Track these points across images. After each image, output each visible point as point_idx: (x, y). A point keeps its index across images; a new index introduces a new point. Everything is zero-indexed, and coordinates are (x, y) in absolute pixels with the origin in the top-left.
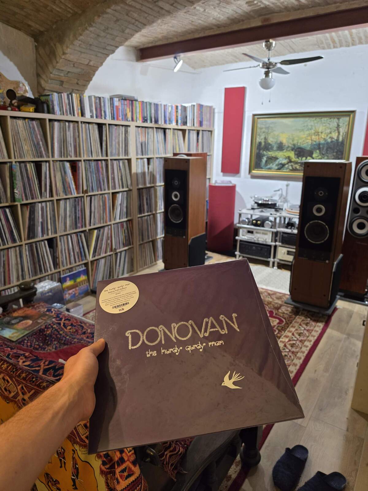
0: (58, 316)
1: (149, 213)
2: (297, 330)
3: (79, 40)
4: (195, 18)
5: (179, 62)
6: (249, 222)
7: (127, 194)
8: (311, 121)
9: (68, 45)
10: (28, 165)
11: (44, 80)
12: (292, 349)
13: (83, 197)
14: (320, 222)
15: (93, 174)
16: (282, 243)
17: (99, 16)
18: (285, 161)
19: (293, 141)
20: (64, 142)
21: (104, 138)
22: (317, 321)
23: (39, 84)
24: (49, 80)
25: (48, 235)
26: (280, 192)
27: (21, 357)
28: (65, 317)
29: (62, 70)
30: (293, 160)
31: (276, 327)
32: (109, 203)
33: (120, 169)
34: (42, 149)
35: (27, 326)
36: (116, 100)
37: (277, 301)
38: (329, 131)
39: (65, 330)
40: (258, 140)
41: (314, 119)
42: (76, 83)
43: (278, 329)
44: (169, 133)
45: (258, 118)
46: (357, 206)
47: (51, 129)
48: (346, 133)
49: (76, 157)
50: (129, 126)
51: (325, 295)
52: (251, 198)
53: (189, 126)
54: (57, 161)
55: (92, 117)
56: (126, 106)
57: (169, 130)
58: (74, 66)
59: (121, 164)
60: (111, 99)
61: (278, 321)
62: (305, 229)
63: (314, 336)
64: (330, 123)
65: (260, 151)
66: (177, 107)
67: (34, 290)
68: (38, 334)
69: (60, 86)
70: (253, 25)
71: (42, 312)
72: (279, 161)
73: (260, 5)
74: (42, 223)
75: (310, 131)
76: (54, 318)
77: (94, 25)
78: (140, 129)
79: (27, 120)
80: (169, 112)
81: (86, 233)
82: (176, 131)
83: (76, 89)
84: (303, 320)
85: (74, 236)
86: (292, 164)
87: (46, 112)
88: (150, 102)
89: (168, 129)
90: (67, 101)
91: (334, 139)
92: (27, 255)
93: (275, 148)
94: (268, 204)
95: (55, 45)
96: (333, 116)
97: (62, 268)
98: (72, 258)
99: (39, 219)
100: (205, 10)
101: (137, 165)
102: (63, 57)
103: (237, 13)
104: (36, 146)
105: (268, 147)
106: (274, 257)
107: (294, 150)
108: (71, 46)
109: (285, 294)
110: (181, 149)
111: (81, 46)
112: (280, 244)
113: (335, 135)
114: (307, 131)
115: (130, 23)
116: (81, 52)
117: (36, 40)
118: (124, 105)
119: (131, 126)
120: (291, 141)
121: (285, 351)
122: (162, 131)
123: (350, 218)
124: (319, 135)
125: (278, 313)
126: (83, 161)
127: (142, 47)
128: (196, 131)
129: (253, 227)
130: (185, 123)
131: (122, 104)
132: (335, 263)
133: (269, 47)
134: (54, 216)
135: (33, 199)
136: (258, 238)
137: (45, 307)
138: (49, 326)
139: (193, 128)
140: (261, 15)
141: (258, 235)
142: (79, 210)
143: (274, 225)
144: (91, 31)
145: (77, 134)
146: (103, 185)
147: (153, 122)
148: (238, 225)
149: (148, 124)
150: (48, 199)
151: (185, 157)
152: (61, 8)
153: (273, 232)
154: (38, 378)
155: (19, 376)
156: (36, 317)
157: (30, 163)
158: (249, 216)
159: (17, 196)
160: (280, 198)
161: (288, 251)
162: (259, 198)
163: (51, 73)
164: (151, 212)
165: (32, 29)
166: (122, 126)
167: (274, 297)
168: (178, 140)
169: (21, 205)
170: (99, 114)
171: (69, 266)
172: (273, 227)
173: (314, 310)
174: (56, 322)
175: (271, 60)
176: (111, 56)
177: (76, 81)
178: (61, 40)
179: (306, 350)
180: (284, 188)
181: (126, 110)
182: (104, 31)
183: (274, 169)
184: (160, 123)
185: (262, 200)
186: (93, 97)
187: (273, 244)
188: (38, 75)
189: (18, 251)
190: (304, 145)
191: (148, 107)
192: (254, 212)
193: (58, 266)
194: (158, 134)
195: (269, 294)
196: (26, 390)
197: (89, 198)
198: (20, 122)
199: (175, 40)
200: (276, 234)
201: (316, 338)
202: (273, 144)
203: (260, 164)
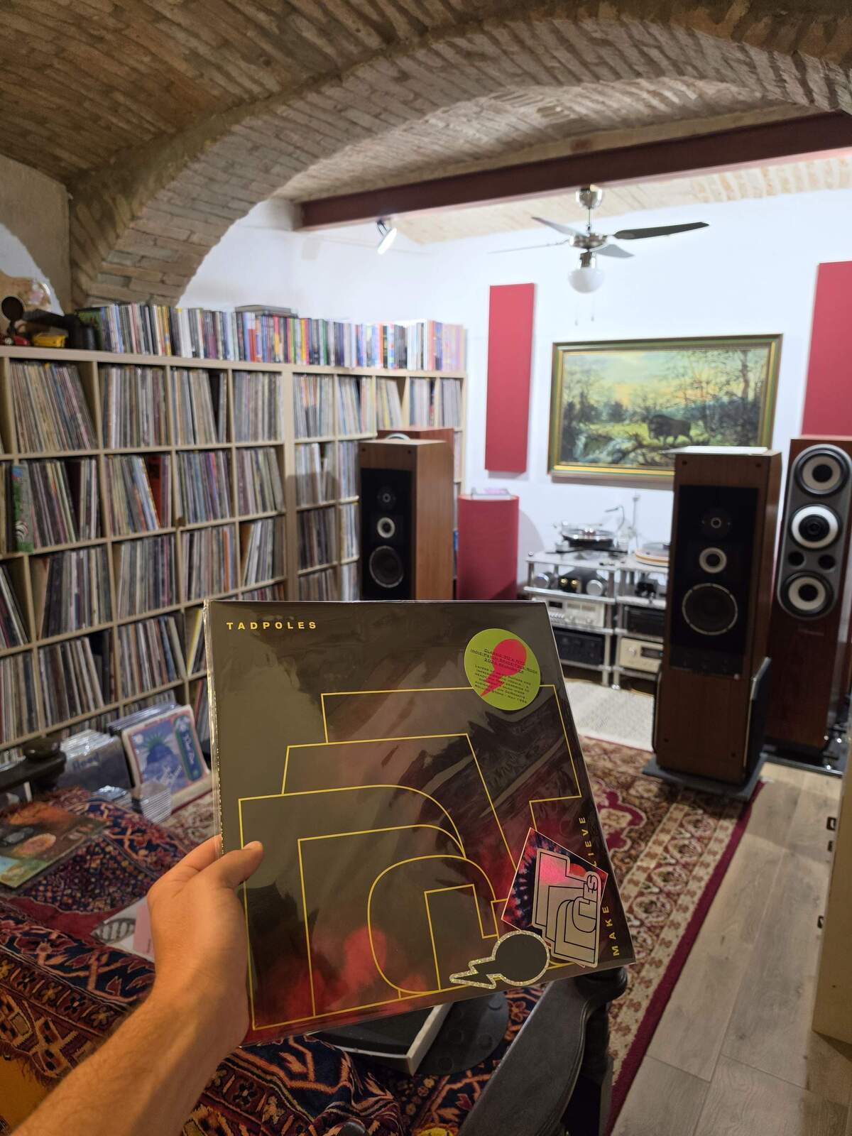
0: (116, 822)
1: (325, 566)
2: (673, 838)
3: (169, 190)
4: (426, 140)
5: (388, 232)
6: (552, 581)
7: (274, 525)
8: (683, 356)
9: (144, 201)
10: (49, 466)
11: (88, 275)
12: (665, 886)
13: (174, 534)
14: (715, 585)
15: (197, 481)
16: (630, 629)
17: (215, 140)
18: (627, 445)
19: (644, 400)
20: (131, 412)
21: (223, 401)
22: (719, 815)
23: (75, 282)
24: (99, 275)
25: (91, 623)
26: (619, 514)
27: (42, 945)
28: (134, 825)
29: (128, 253)
30: (645, 443)
31: (625, 833)
32: (232, 544)
33: (258, 469)
34: (83, 429)
35: (44, 848)
36: (250, 316)
37: (623, 768)
38: (723, 379)
39: (134, 855)
40: (566, 398)
41: (690, 352)
42: (159, 279)
43: (630, 837)
44: (368, 387)
45: (565, 351)
46: (796, 549)
47: (103, 384)
48: (762, 382)
49: (160, 444)
50: (279, 373)
51: (734, 755)
52: (555, 527)
53: (411, 369)
54: (115, 455)
55: (196, 354)
56: (272, 329)
57: (369, 380)
58: (155, 244)
59: (261, 458)
60: (239, 314)
61: (629, 817)
62: (684, 603)
63: (715, 854)
64: (725, 361)
65: (570, 423)
66: (384, 329)
67: (59, 760)
68: (70, 868)
69: (123, 286)
70: (553, 154)
71: (78, 813)
72: (614, 446)
73: (568, 116)
74: (78, 598)
75: (682, 379)
76: (108, 827)
77: (203, 157)
78: (302, 378)
79: (47, 366)
80: (368, 339)
81: (180, 618)
82: (383, 381)
83: (160, 293)
84: (687, 815)
85: (152, 625)
86: (644, 450)
87: (91, 347)
88: (326, 319)
89: (367, 377)
90: (139, 322)
91: (736, 395)
92: (41, 674)
93: (604, 416)
94: (594, 542)
95: (114, 200)
96: (733, 345)
97: (123, 701)
98: (147, 676)
99: (71, 588)
100: (448, 125)
101: (296, 459)
102: (132, 225)
103: (517, 130)
104: (69, 424)
105: (588, 414)
106: (612, 662)
107: (648, 421)
108: (150, 202)
109: (640, 752)
110: (394, 420)
111: (173, 201)
112: (625, 632)
113: (737, 389)
114: (673, 378)
115: (282, 152)
116: (172, 214)
117: (70, 189)
118: (268, 326)
119: (284, 374)
120: (640, 401)
121: (651, 893)
122: (353, 381)
123: (783, 577)
124: (702, 388)
125: (629, 797)
126: (174, 453)
127: (306, 199)
128: (428, 380)
129: (560, 593)
130: (403, 363)
131: (262, 326)
132: (755, 680)
133: (589, 201)
134: (107, 579)
135: (58, 542)
136: (574, 619)
137: (84, 800)
138: (97, 849)
139: (421, 374)
140: (568, 135)
141: (574, 612)
142: (163, 565)
143: (608, 588)
144: (195, 171)
145: (162, 394)
146: (220, 504)
147: (333, 364)
148: (527, 588)
149: (321, 368)
150: (94, 541)
151: (407, 441)
152: (128, 122)
153: (606, 606)
154: (86, 1001)
155: (39, 996)
156: (65, 827)
157: (55, 461)
158: (551, 569)
159: (22, 538)
160: (620, 528)
161: (644, 649)
162: (574, 527)
163: (103, 260)
164: (327, 562)
165: (63, 164)
166: (264, 372)
167: (616, 757)
168: (389, 401)
169: (32, 557)
170: (211, 349)
171: (139, 696)
172: (606, 593)
173: (710, 790)
174: (114, 837)
175: (593, 231)
176: (238, 222)
177: (159, 276)
178: (127, 189)
179: (698, 888)
180: (629, 506)
181: (271, 339)
182: (225, 170)
183: (604, 462)
184: (347, 363)
185: (581, 532)
186: (198, 311)
187: (609, 631)
188: (74, 264)
189: (21, 665)
190: (669, 410)
191: (321, 330)
192: (562, 559)
193: (113, 697)
194: (343, 388)
195: (605, 752)
196: (56, 1032)
197: (186, 537)
198: (32, 370)
199: (381, 185)
200: (613, 609)
201: (718, 857)
202: (600, 407)
203: (571, 451)
